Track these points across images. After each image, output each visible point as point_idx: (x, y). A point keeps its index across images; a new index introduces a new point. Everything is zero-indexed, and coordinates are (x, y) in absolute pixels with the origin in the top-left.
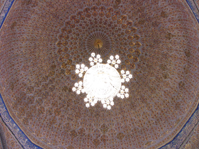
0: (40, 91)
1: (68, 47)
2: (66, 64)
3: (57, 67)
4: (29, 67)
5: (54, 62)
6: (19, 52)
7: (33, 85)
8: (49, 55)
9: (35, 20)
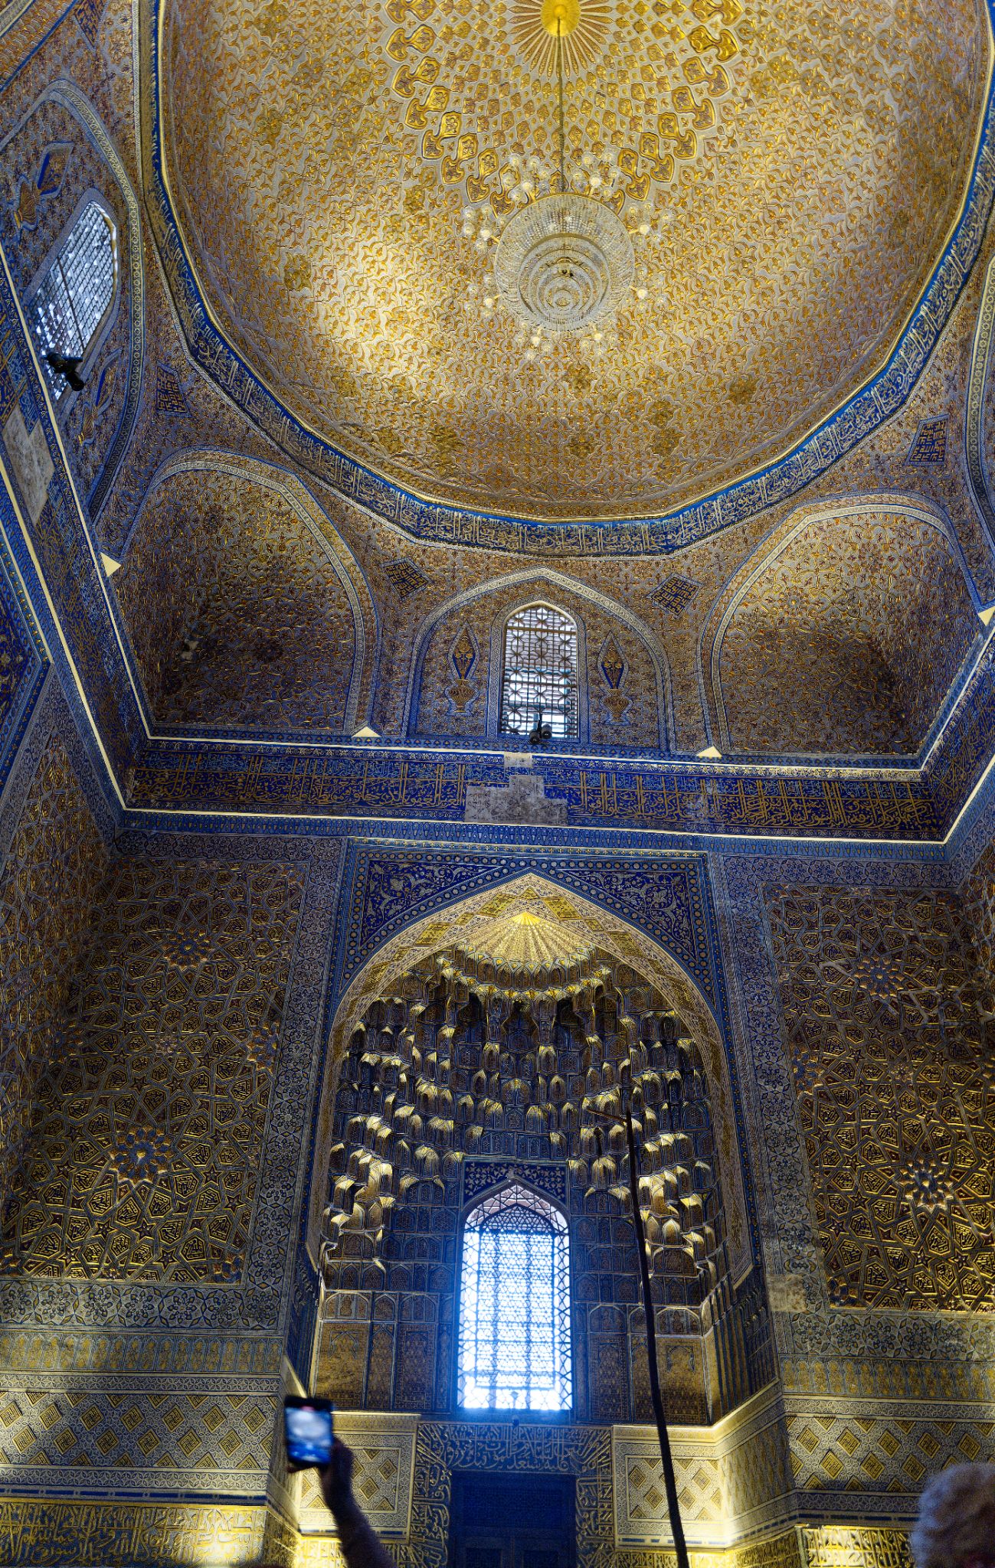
0: (859, 71)
1: (668, 100)
2: (716, 44)
3: (751, 71)
4: (821, 189)
5: (748, 101)
6: (801, 271)
7: (860, 122)
8: (741, 145)
9: (691, 323)
